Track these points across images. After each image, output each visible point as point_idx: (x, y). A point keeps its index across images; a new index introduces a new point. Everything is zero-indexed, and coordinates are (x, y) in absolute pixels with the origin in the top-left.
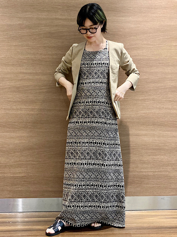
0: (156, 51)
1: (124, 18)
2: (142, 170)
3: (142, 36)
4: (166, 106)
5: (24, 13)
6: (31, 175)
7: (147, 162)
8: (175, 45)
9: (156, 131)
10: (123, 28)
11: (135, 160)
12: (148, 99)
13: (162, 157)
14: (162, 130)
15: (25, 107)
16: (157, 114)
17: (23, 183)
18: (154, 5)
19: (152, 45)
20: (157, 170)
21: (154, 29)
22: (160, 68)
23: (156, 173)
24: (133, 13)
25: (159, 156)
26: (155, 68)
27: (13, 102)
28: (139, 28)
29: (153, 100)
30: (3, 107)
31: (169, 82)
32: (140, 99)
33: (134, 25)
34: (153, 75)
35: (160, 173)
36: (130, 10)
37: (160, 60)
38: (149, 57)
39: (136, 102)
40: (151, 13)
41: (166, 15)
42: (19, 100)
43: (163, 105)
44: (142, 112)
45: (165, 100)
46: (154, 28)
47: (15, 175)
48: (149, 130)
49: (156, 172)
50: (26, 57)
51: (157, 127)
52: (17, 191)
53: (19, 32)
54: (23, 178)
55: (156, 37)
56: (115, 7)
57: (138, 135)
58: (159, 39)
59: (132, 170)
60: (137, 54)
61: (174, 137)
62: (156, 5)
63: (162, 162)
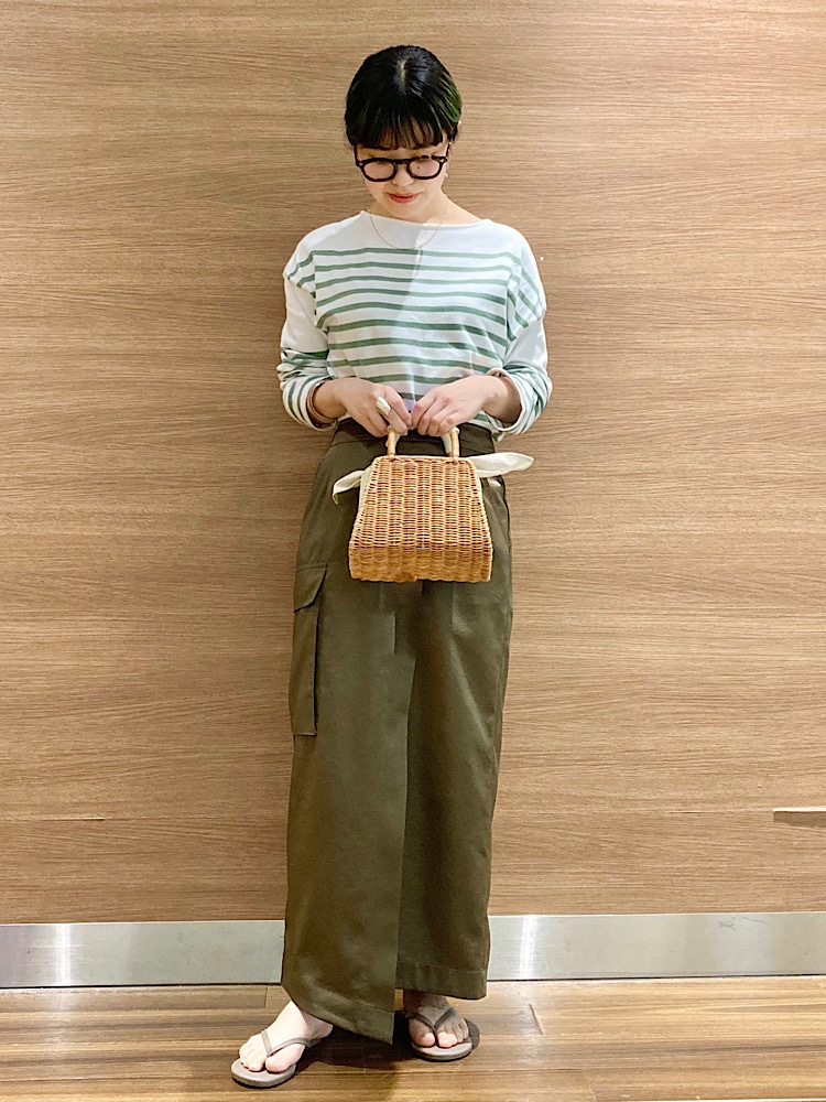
0: (692, 258)
1: (545, 112)
2: (632, 795)
3: (627, 192)
4: (740, 502)
5: (100, 88)
6: (128, 815)
7: (654, 754)
8: (774, 229)
9: (694, 615)
10: (544, 155)
11: (601, 748)
12: (658, 473)
13: (724, 732)
14: (718, 612)
15: (100, 506)
16: (696, 540)
17: (90, 851)
18: (681, 53)
19: (673, 230)
20: (700, 795)
21: (682, 160)
22: (710, 332)
23: (697, 808)
24: (587, 89)
25: (709, 729)
26: (688, 331)
27: (48, 483)
28: (615, 155)
29: (681, 474)
31: (749, 395)
32: (623, 470)
33: (590, 142)
34: (679, 366)
35: (711, 807)
36: (571, 76)
37: (708, 299)
38: (661, 286)
39: (601, 484)
40: (666, 87)
41: (735, 98)
43: (724, 499)
44: (630, 529)
45: (734, 478)
46: (682, 155)
47: (52, 817)
48: (665, 612)
49: (696, 801)
50: (110, 282)
51: (700, 599)
52: (61, 888)
53: (80, 174)
54: (90, 830)
55: (689, 194)
56: (509, 62)
57: (613, 635)
58: (704, 205)
59: (586, 793)
60: (608, 271)
61: (777, 641)
62: (691, 52)
63: (722, 756)
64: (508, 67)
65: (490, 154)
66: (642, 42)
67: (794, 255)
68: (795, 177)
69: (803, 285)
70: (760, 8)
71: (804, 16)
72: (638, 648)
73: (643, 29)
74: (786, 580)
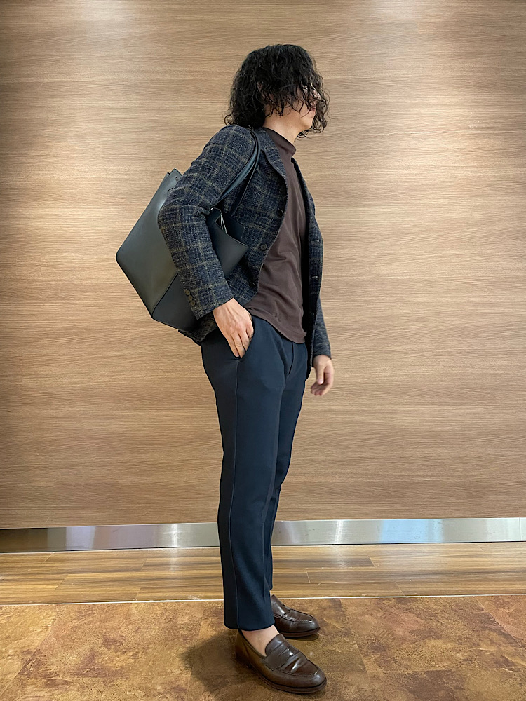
1: (366, 209)
2: (403, 474)
8: (458, 253)
10: (366, 226)
11: (391, 456)
13: (439, 450)
14: (436, 404)
17: (197, 496)
18: (420, 184)
19: (417, 255)
20: (429, 474)
22: (432, 294)
23: (428, 479)
24: (383, 199)
25: (433, 449)
26: (424, 295)
27: (178, 358)
28: (394, 225)
29: (421, 351)
30: (160, 368)
31: (448, 319)
32: (398, 350)
33: (384, 221)
34: (420, 308)
35: (434, 479)
36: (376, 194)
40: (414, 198)
41: (442, 202)
42: (187, 354)
44: (401, 372)
46: (421, 224)
49: (428, 476)
51: (429, 399)
52: (186, 510)
56: (352, 190)
57: (395, 413)
58: (429, 244)
59: (386, 473)
60: (392, 272)
61: (460, 415)
62: (424, 183)
63: (438, 459)
65: (344, 226)
66: (404, 180)
67: (465, 263)
68: (466, 232)
69: (470, 275)
70: (451, 165)
71: (470, 167)
72: (405, 418)
73: (405, 174)
74: (463, 391)
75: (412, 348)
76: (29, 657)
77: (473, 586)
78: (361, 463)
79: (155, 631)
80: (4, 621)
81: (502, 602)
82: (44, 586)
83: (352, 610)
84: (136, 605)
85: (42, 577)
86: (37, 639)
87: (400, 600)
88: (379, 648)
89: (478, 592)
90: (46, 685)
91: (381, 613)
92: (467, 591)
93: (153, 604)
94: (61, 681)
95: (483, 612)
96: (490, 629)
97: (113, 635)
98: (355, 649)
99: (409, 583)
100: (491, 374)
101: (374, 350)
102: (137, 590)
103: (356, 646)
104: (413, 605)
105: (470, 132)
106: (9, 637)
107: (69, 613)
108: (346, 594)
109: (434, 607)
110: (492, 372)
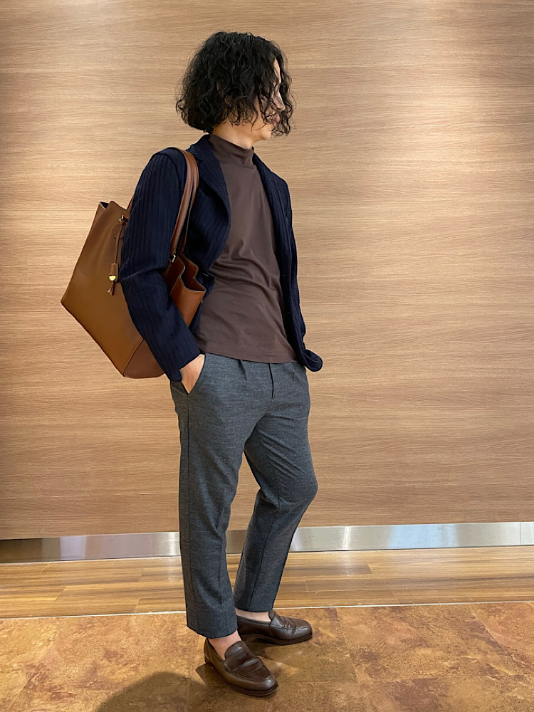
3: (400, 240)
8: (461, 253)
10: (366, 225)
18: (423, 180)
28: (396, 225)
31: (451, 322)
36: (377, 192)
40: (416, 195)
44: (402, 377)
45: (444, 355)
46: (423, 224)
48: (415, 409)
51: (430, 404)
55: (426, 240)
56: (351, 187)
58: (432, 244)
60: (393, 273)
62: (427, 180)
64: (351, 189)
66: (406, 176)
67: (468, 264)
68: (471, 231)
69: (473, 276)
70: (456, 161)
71: (474, 163)
73: (407, 171)
74: (464, 395)
75: (413, 352)
76: (33, 671)
77: (468, 593)
78: (360, 469)
79: (155, 642)
80: (6, 636)
81: (494, 609)
82: (43, 599)
83: (347, 619)
84: (135, 617)
85: (40, 588)
86: (40, 653)
87: (394, 609)
88: (370, 657)
89: (471, 599)
90: (52, 698)
91: (375, 623)
92: (461, 598)
93: (152, 616)
94: (66, 694)
95: (474, 620)
96: (479, 637)
97: (114, 648)
98: (348, 659)
99: (405, 590)
100: (493, 379)
101: (374, 354)
102: (136, 601)
103: (348, 655)
104: (408, 614)
105: (476, 125)
106: (12, 651)
107: (70, 625)
108: (342, 603)
109: (428, 616)
110: (495, 376)
